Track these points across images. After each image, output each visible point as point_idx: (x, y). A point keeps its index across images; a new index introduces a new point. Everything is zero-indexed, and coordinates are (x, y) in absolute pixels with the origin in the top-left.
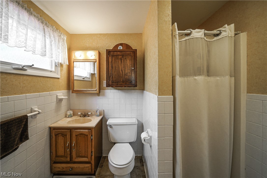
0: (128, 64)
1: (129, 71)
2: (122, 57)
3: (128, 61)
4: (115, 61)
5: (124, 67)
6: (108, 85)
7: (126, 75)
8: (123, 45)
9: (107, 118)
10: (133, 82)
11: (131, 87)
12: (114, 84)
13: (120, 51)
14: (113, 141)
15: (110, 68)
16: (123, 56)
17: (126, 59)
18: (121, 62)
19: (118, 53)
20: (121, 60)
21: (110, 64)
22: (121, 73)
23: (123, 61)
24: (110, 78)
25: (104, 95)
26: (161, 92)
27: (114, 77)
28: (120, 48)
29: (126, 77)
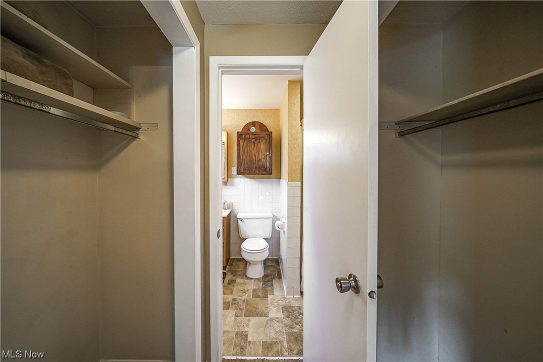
0: (263, 149)
1: (263, 157)
2: (255, 141)
3: (262, 145)
4: (247, 145)
5: (258, 152)
6: (239, 173)
7: (259, 161)
8: (256, 124)
9: (236, 213)
10: (268, 169)
11: (266, 174)
12: (246, 171)
13: (253, 134)
14: (244, 237)
15: (242, 153)
16: (256, 139)
17: (259, 142)
18: (254, 146)
19: (251, 136)
20: (254, 144)
21: (241, 148)
22: (254, 159)
23: (256, 145)
24: (241, 164)
25: (232, 184)
26: (291, 179)
27: (245, 163)
28: (253, 129)
29: (260, 163)
